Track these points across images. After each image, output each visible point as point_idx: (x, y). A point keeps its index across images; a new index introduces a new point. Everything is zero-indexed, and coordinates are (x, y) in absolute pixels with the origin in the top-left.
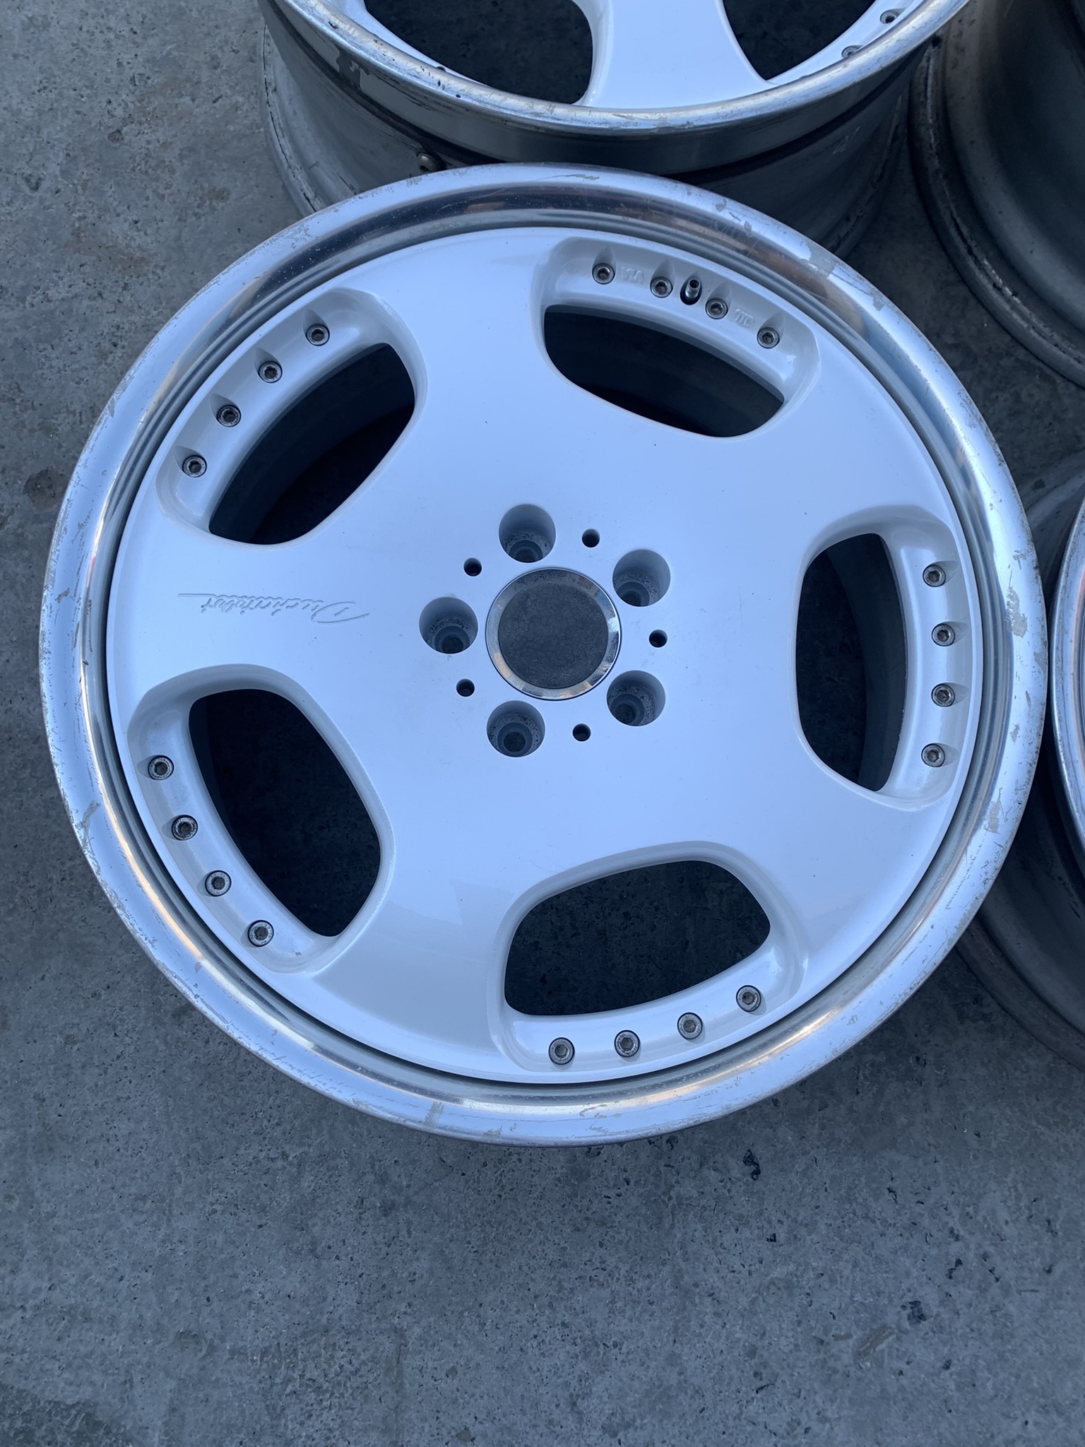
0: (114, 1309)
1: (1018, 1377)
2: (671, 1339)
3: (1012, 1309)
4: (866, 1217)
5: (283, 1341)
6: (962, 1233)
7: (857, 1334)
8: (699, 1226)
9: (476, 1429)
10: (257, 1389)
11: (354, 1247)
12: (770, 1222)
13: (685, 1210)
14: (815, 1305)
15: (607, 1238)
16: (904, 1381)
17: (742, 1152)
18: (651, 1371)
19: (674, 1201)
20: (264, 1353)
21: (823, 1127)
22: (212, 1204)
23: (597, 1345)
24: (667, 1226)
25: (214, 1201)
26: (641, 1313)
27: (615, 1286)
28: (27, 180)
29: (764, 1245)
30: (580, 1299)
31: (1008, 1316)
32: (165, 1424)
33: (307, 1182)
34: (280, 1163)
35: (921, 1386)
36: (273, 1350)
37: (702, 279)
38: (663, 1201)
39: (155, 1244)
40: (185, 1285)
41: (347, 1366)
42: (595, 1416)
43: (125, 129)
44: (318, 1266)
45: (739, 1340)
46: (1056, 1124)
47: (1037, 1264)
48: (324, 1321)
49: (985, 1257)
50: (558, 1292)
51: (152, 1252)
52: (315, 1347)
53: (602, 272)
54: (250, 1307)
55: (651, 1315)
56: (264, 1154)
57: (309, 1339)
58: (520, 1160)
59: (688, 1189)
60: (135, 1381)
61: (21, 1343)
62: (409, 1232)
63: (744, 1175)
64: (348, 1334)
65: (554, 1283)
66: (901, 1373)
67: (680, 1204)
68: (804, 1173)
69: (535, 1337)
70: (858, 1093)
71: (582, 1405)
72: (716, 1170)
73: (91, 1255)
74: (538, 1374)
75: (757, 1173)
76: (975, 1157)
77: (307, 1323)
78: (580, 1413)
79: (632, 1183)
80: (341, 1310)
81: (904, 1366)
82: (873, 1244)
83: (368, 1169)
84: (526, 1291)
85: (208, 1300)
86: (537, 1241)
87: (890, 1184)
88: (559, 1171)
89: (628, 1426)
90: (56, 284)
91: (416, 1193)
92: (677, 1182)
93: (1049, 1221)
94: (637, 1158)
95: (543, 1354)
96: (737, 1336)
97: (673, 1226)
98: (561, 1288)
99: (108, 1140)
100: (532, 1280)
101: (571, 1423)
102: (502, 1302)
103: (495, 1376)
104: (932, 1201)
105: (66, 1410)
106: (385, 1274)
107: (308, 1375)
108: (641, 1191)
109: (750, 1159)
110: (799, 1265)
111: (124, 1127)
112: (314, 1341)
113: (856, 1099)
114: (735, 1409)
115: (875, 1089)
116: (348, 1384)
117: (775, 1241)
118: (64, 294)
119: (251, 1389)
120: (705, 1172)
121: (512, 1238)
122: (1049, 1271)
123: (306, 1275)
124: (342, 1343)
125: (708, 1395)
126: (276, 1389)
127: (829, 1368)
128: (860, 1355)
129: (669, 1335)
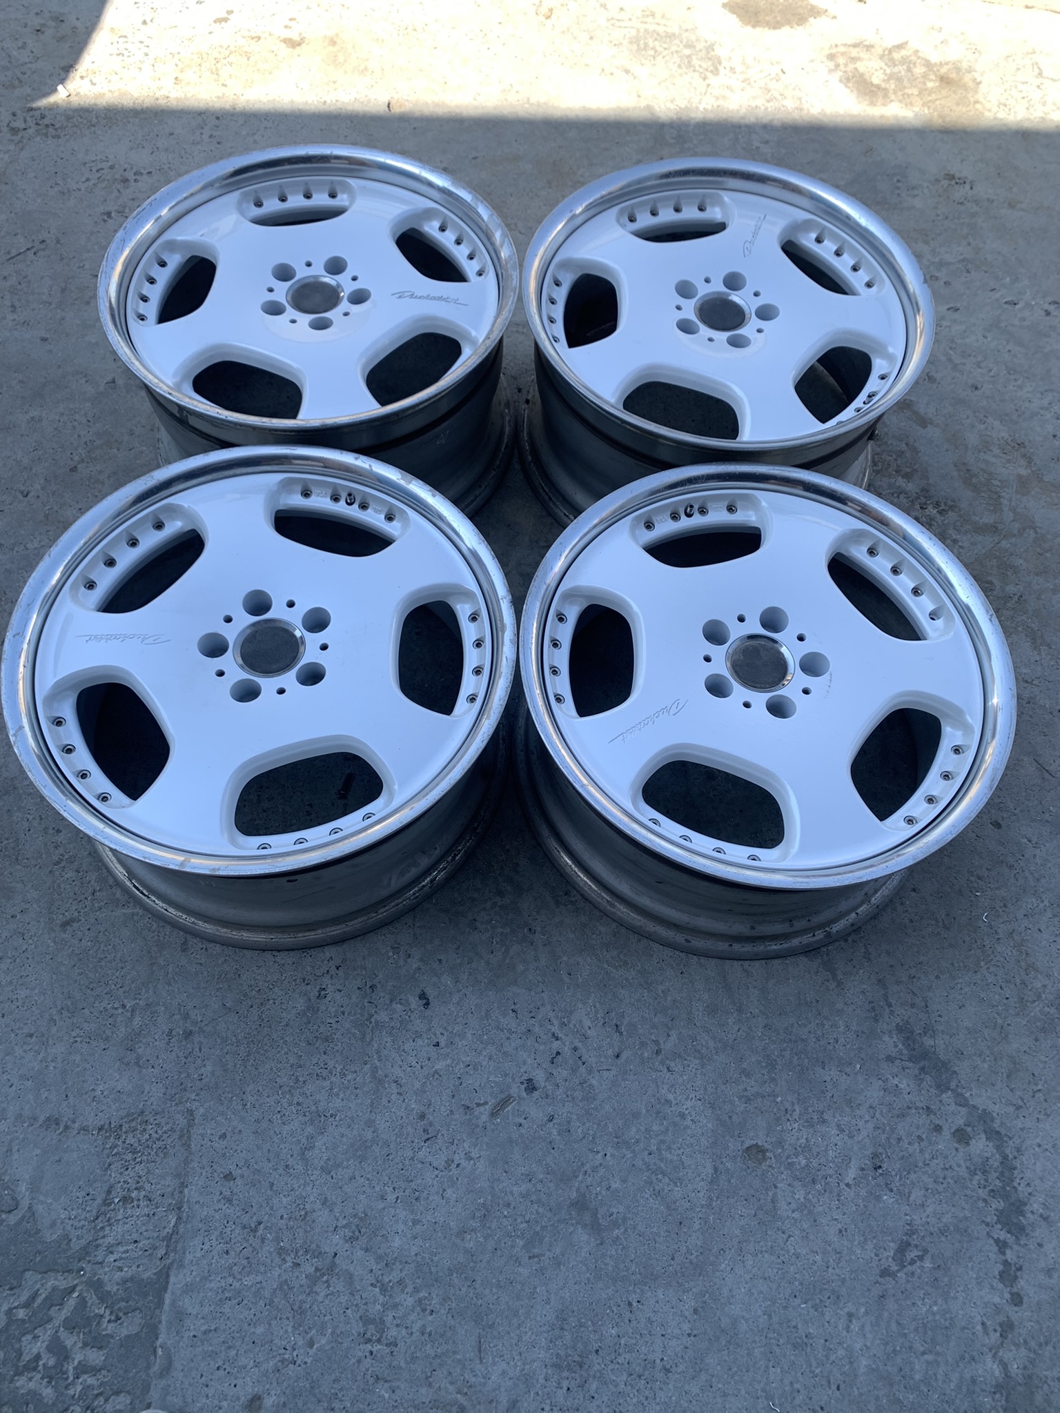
1: (599, 1125)
3: (594, 1082)
4: (498, 1028)
6: (560, 1036)
7: (492, 1102)
8: (389, 1040)
9: (238, 1172)
11: (164, 1060)
12: (435, 1034)
14: (464, 1085)
16: (523, 1131)
17: (418, 992)
18: (355, 1131)
19: (373, 1024)
20: (100, 1129)
21: (470, 974)
22: (75, 1037)
23: (320, 1117)
24: (368, 1040)
25: (75, 1035)
27: (333, 1079)
28: (22, 493)
29: (432, 1049)
30: (310, 1088)
31: (591, 1086)
33: (137, 1021)
34: (120, 1011)
35: (535, 1133)
37: (354, 492)
38: (366, 1025)
39: (36, 1063)
43: (79, 466)
44: (140, 1072)
45: (413, 1109)
46: (620, 966)
47: (610, 1052)
48: (141, 1106)
49: (575, 1049)
50: (295, 1083)
51: (33, 1069)
52: (134, 1124)
53: (306, 494)
54: (93, 1100)
56: (111, 1005)
58: (275, 1003)
59: (383, 1016)
60: (14, 1150)
62: (200, 1050)
64: (156, 1114)
66: (521, 1125)
68: (458, 1003)
69: (279, 1112)
70: (492, 952)
71: (308, 1154)
72: (401, 1004)
75: (427, 1004)
76: (568, 988)
79: (346, 1014)
80: (152, 1099)
81: (523, 1121)
82: (502, 1045)
83: (177, 1012)
84: (274, 1084)
85: (67, 1096)
86: (283, 1052)
87: (513, 1007)
88: (299, 1008)
89: (338, 1166)
90: (32, 541)
91: (206, 1025)
92: (376, 1012)
93: (617, 1026)
94: (350, 999)
95: (284, 1123)
96: (413, 1106)
97: (372, 1039)
98: (297, 1081)
100: (278, 1076)
101: (300, 1167)
102: (258, 1091)
104: (540, 1017)
106: (183, 1075)
107: (128, 1142)
108: (352, 1018)
109: (423, 996)
110: (454, 1060)
111: (22, 993)
112: (133, 1120)
113: (492, 956)
114: (410, 1154)
115: (503, 949)
118: (36, 546)
120: (394, 1005)
121: (266, 1051)
122: (618, 1056)
124: (152, 1120)
125: (392, 1146)
126: (106, 1152)
127: (473, 1124)
128: (493, 1114)
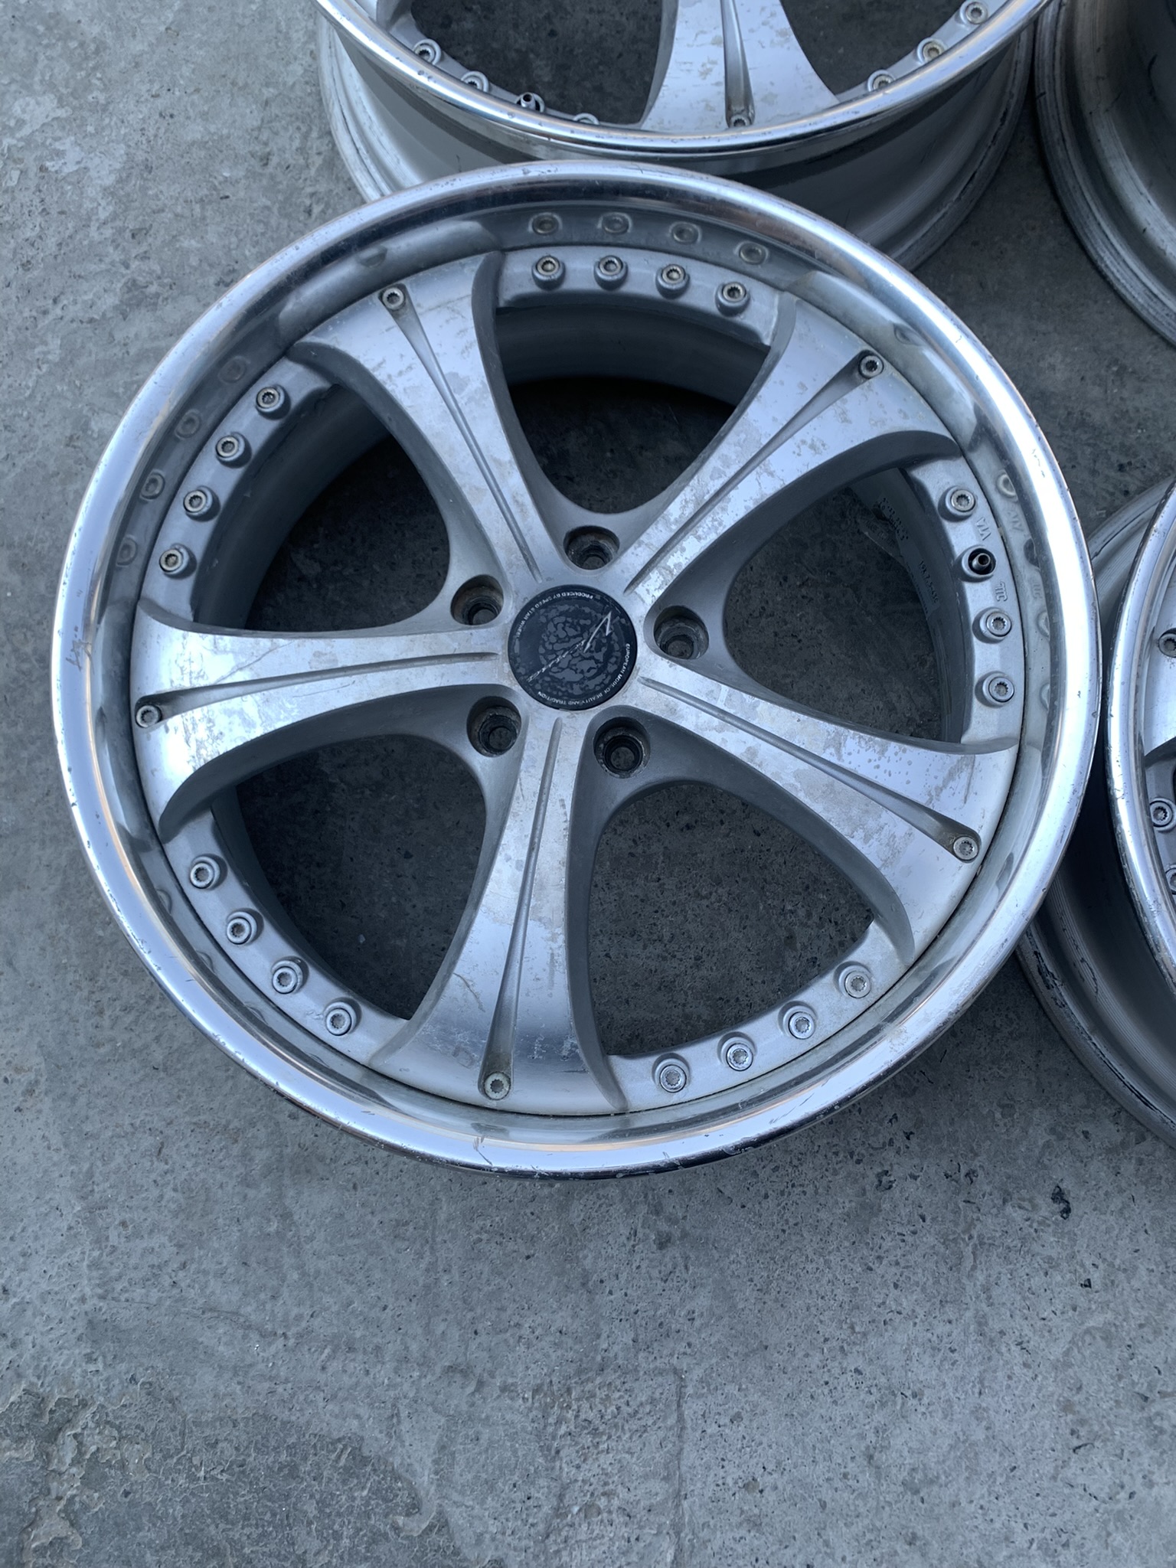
0: (377, 1340)
2: (977, 1391)
5: (555, 1379)
10: (530, 1429)
13: (988, 1250)
15: (903, 1278)
26: (941, 1361)
32: (436, 1462)
36: (545, 1388)
40: (450, 1317)
41: (626, 1410)
42: (894, 1471)
55: (953, 1364)
57: (583, 1377)
61: (283, 1373)
63: (1053, 1213)
65: (845, 1326)
67: (982, 1244)
73: (352, 1283)
74: (831, 1423)
77: (581, 1360)
78: (878, 1467)
99: (367, 1163)
103: (784, 1424)
105: (332, 1444)
116: (626, 1428)
117: (1090, 1286)
119: (523, 1429)
123: (578, 1310)
129: (974, 1386)
